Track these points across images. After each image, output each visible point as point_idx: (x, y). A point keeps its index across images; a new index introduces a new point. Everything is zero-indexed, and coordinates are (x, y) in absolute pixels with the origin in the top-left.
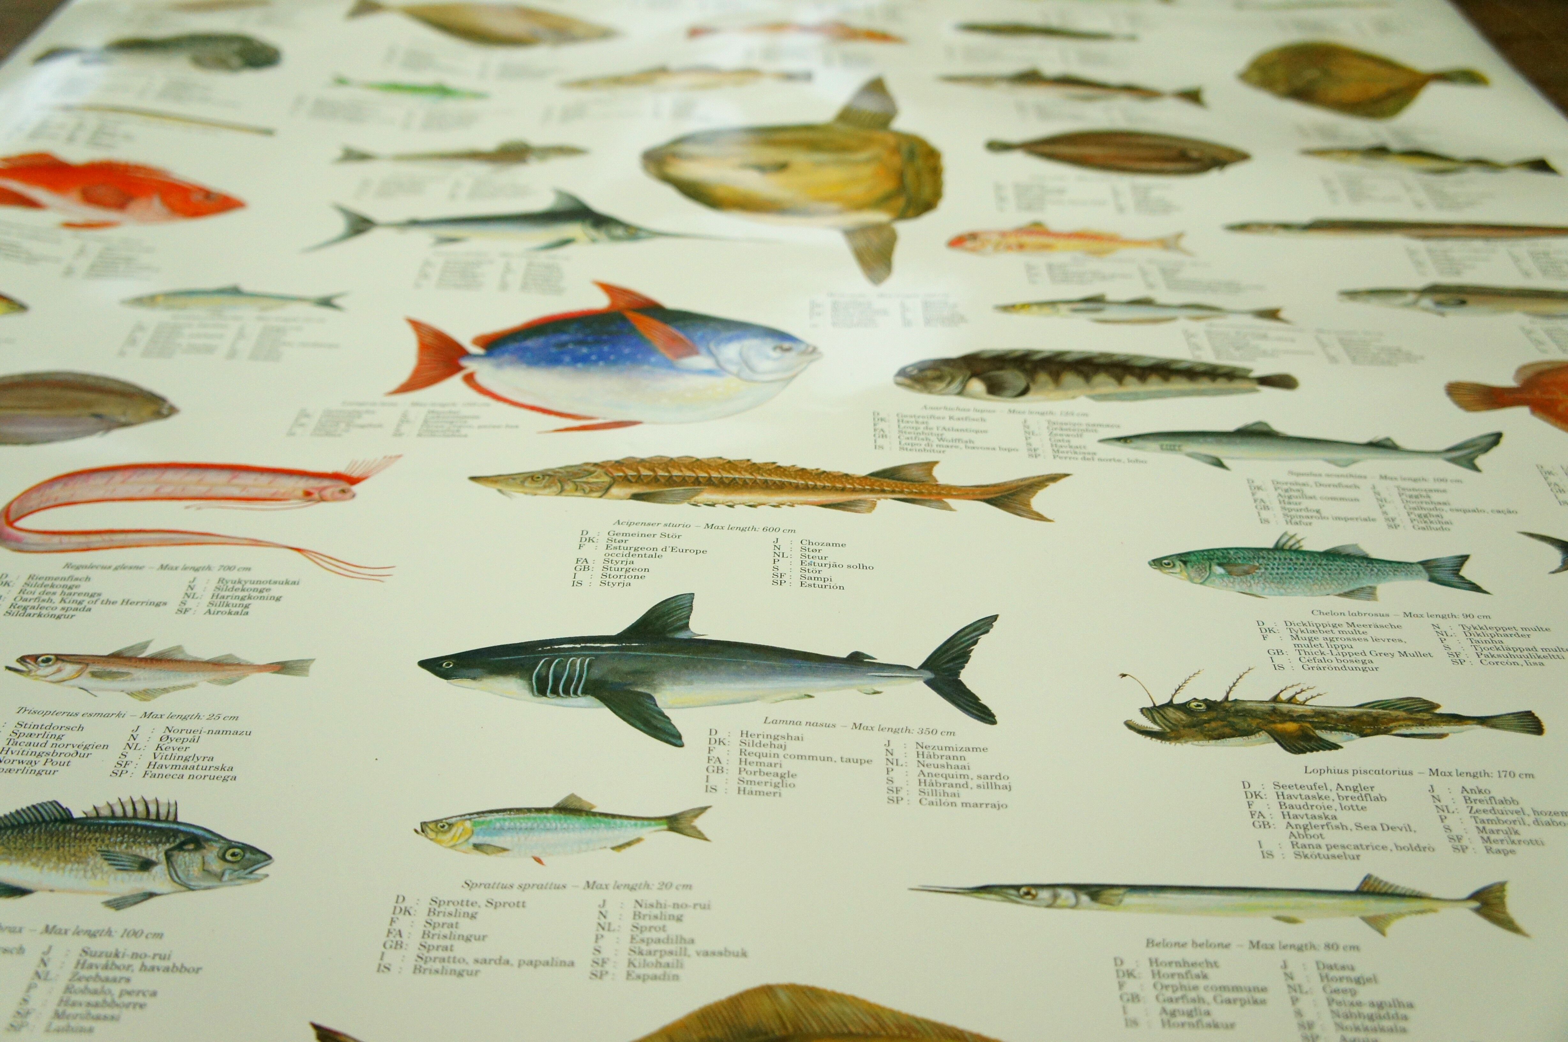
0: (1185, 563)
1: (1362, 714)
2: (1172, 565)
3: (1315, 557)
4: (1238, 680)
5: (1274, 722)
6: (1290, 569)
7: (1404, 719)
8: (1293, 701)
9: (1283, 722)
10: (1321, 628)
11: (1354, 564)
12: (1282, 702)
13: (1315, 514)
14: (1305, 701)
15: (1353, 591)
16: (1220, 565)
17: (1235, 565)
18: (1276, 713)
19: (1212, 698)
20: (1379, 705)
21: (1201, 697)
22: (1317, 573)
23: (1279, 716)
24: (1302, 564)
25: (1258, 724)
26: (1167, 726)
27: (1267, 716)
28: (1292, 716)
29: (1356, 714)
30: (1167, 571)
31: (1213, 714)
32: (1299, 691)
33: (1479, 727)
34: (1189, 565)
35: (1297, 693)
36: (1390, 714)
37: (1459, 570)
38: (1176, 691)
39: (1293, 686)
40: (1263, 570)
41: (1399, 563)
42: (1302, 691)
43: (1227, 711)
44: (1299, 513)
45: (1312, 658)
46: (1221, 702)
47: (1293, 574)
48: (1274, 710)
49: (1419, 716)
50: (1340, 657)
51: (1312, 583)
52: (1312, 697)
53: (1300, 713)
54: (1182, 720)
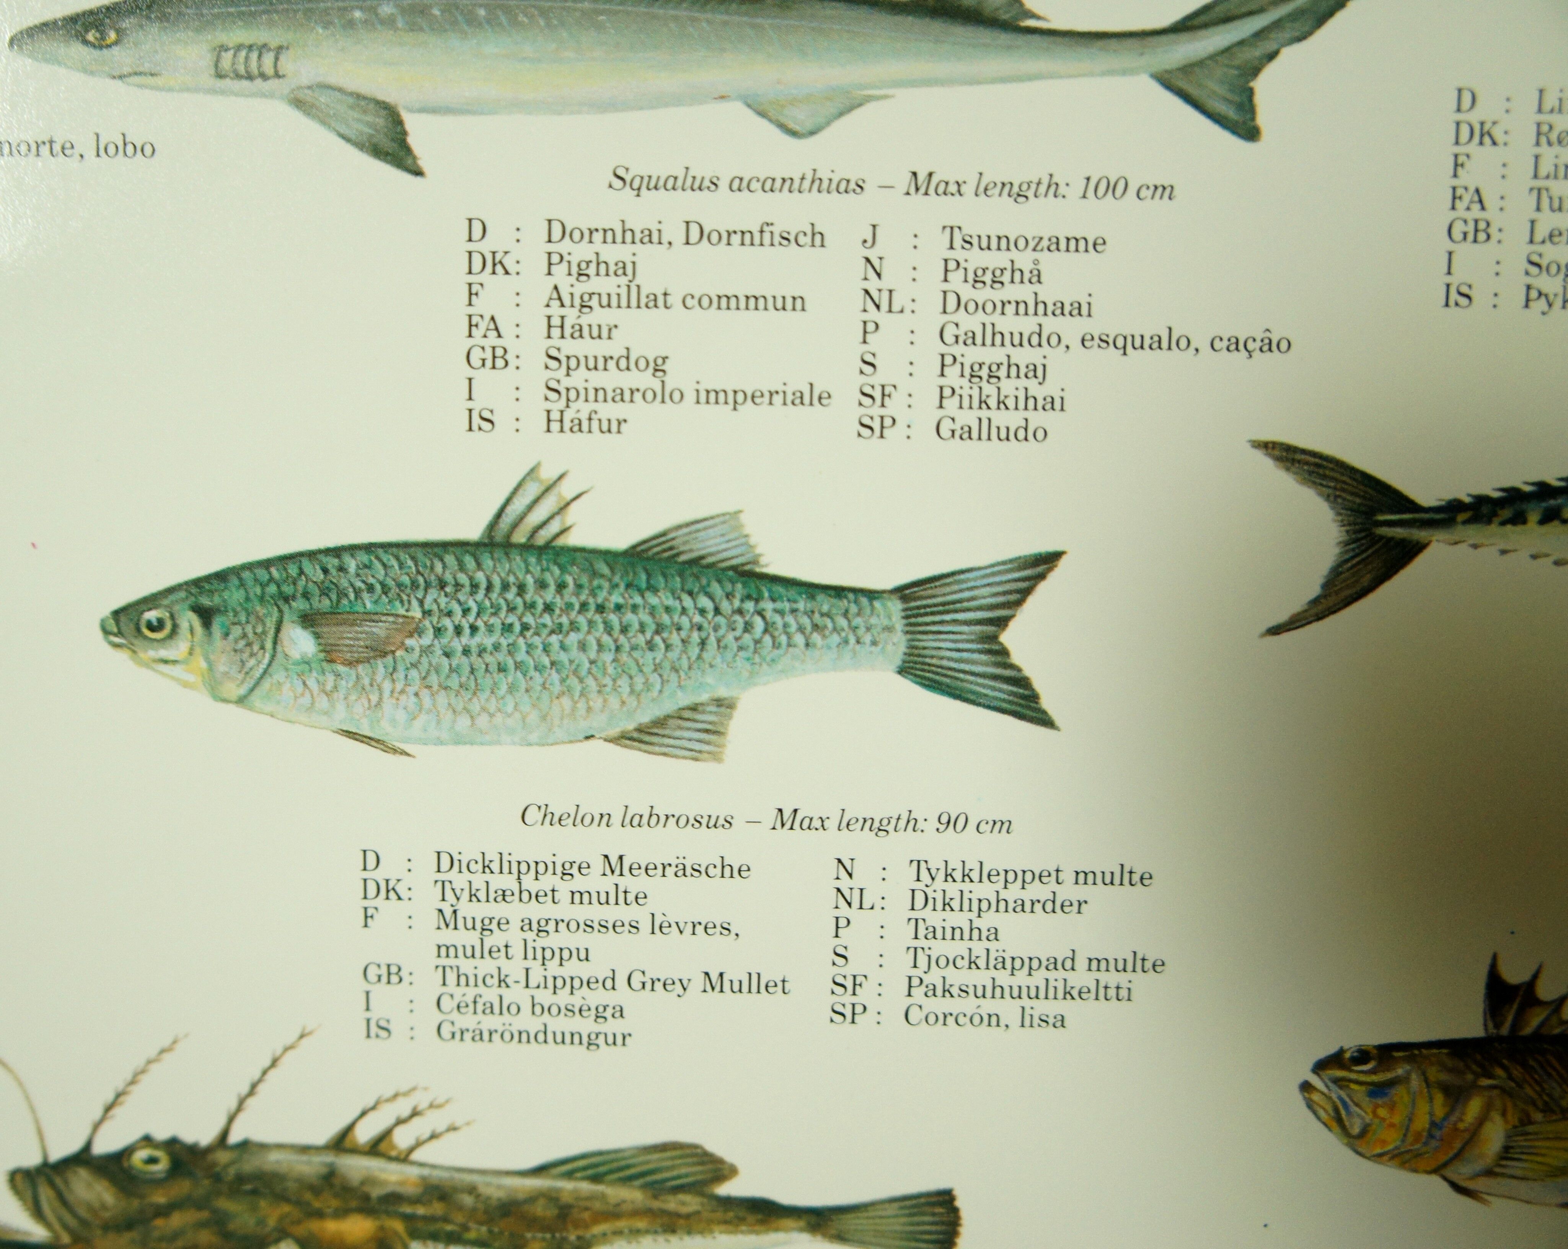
0: (206, 615)
1: (533, 1198)
2: (168, 626)
3: (595, 574)
4: (265, 1072)
5: (320, 1215)
6: (507, 628)
7: (636, 1213)
8: (383, 1147)
9: (341, 1213)
10: (528, 881)
11: (704, 602)
12: (355, 1150)
13: (645, 380)
14: (411, 1150)
15: (660, 723)
16: (308, 620)
17: (354, 619)
18: (331, 1186)
19: (189, 1136)
20: (585, 1168)
21: (161, 1134)
22: (583, 646)
23: (336, 1196)
24: (548, 608)
25: (282, 1218)
26: (66, 1227)
27: (308, 1196)
28: (367, 1198)
29: (521, 1196)
30: (152, 654)
31: (182, 1187)
32: (406, 1113)
33: (805, 1237)
34: (218, 623)
35: (400, 1122)
36: (603, 1197)
37: (1002, 623)
38: (108, 1108)
39: (396, 1096)
40: (427, 639)
41: (839, 592)
42: (415, 1113)
43: (217, 1178)
44: (598, 379)
45: (469, 999)
46: (210, 1149)
47: (512, 649)
48: (330, 1176)
49: (672, 1203)
50: (545, 997)
51: (557, 688)
52: (433, 1136)
53: (389, 1189)
54: (104, 1207)
